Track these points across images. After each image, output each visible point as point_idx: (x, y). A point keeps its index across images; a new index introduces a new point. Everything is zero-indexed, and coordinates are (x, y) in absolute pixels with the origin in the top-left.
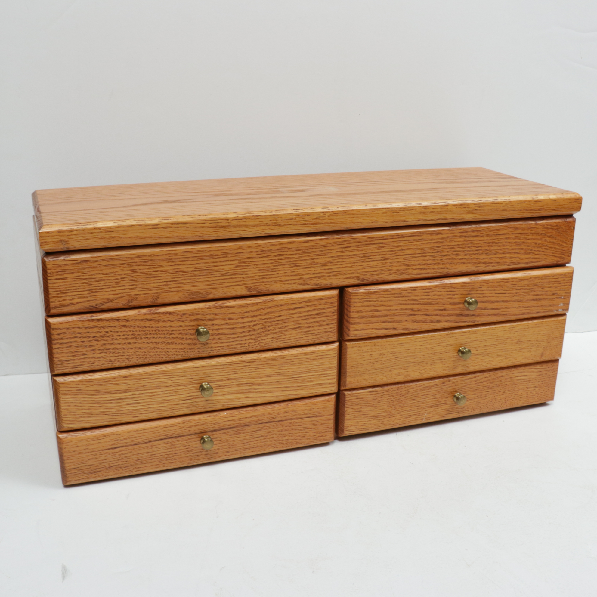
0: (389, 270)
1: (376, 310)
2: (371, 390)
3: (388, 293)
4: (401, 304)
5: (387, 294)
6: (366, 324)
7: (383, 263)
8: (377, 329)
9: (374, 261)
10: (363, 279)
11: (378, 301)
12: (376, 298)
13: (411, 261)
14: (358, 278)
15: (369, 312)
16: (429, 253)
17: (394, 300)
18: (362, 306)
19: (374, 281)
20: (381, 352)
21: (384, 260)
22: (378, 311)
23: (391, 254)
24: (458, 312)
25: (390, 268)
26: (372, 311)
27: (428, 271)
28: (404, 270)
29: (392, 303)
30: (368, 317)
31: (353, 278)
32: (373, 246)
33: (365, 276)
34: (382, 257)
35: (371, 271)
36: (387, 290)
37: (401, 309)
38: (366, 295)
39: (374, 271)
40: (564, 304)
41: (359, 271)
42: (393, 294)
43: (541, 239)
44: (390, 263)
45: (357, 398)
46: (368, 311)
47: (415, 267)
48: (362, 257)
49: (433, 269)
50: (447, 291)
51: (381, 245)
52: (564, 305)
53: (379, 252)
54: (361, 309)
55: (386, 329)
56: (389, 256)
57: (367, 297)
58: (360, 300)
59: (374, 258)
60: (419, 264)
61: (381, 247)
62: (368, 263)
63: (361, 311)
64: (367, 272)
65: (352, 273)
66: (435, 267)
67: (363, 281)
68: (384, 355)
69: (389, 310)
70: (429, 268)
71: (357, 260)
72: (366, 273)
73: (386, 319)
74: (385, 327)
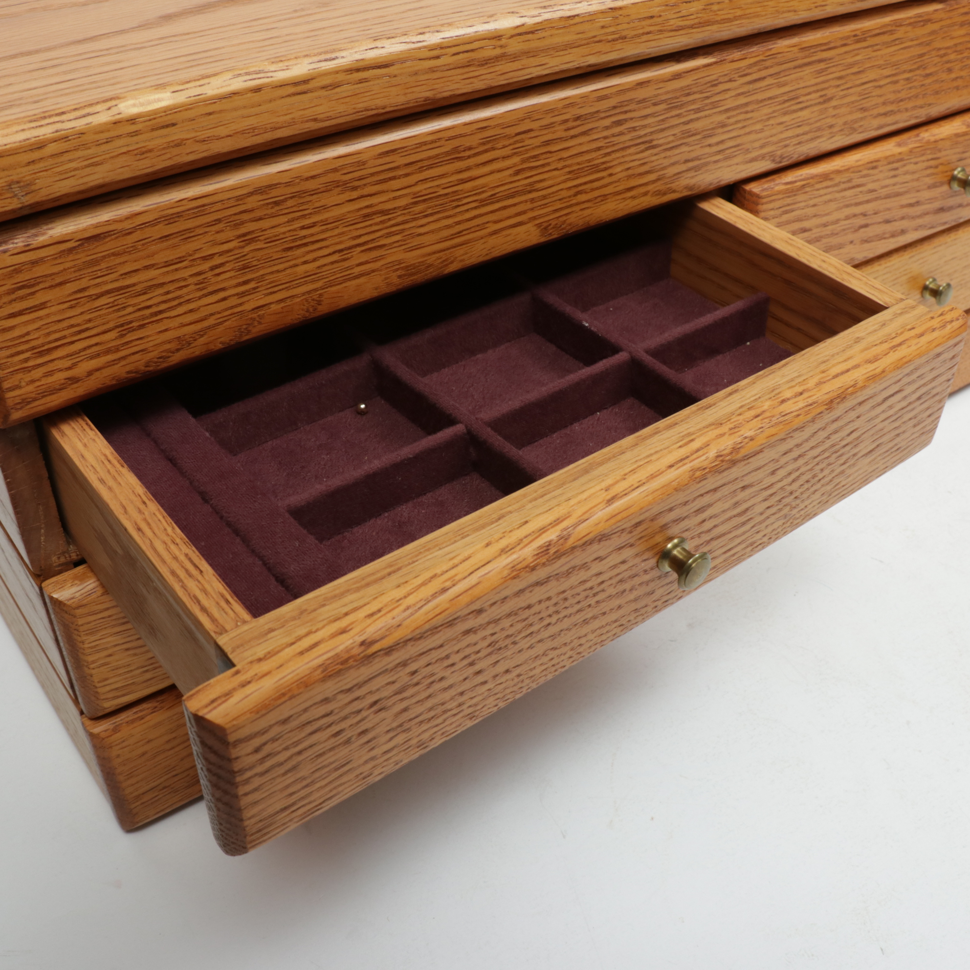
0: (831, 127)
1: (802, 229)
4: (847, 206)
5: (827, 187)
7: (821, 110)
9: (806, 107)
10: (781, 156)
11: (808, 206)
13: (872, 97)
14: (772, 156)
16: (905, 72)
17: (835, 199)
21: (824, 102)
23: (838, 86)
24: (937, 205)
25: (833, 121)
27: (898, 117)
28: (855, 121)
29: (831, 206)
31: (763, 157)
32: (808, 70)
33: (784, 150)
34: (821, 96)
35: (797, 136)
37: (847, 218)
38: (789, 197)
39: (802, 134)
41: (774, 139)
44: (835, 107)
47: (875, 112)
48: (785, 101)
49: (907, 110)
50: (928, 160)
51: (822, 66)
53: (816, 84)
56: (834, 90)
59: (807, 101)
60: (884, 104)
61: (823, 70)
62: (795, 115)
64: (789, 138)
65: (762, 147)
66: (910, 105)
67: (780, 162)
70: (899, 111)
71: (774, 112)
72: (788, 142)
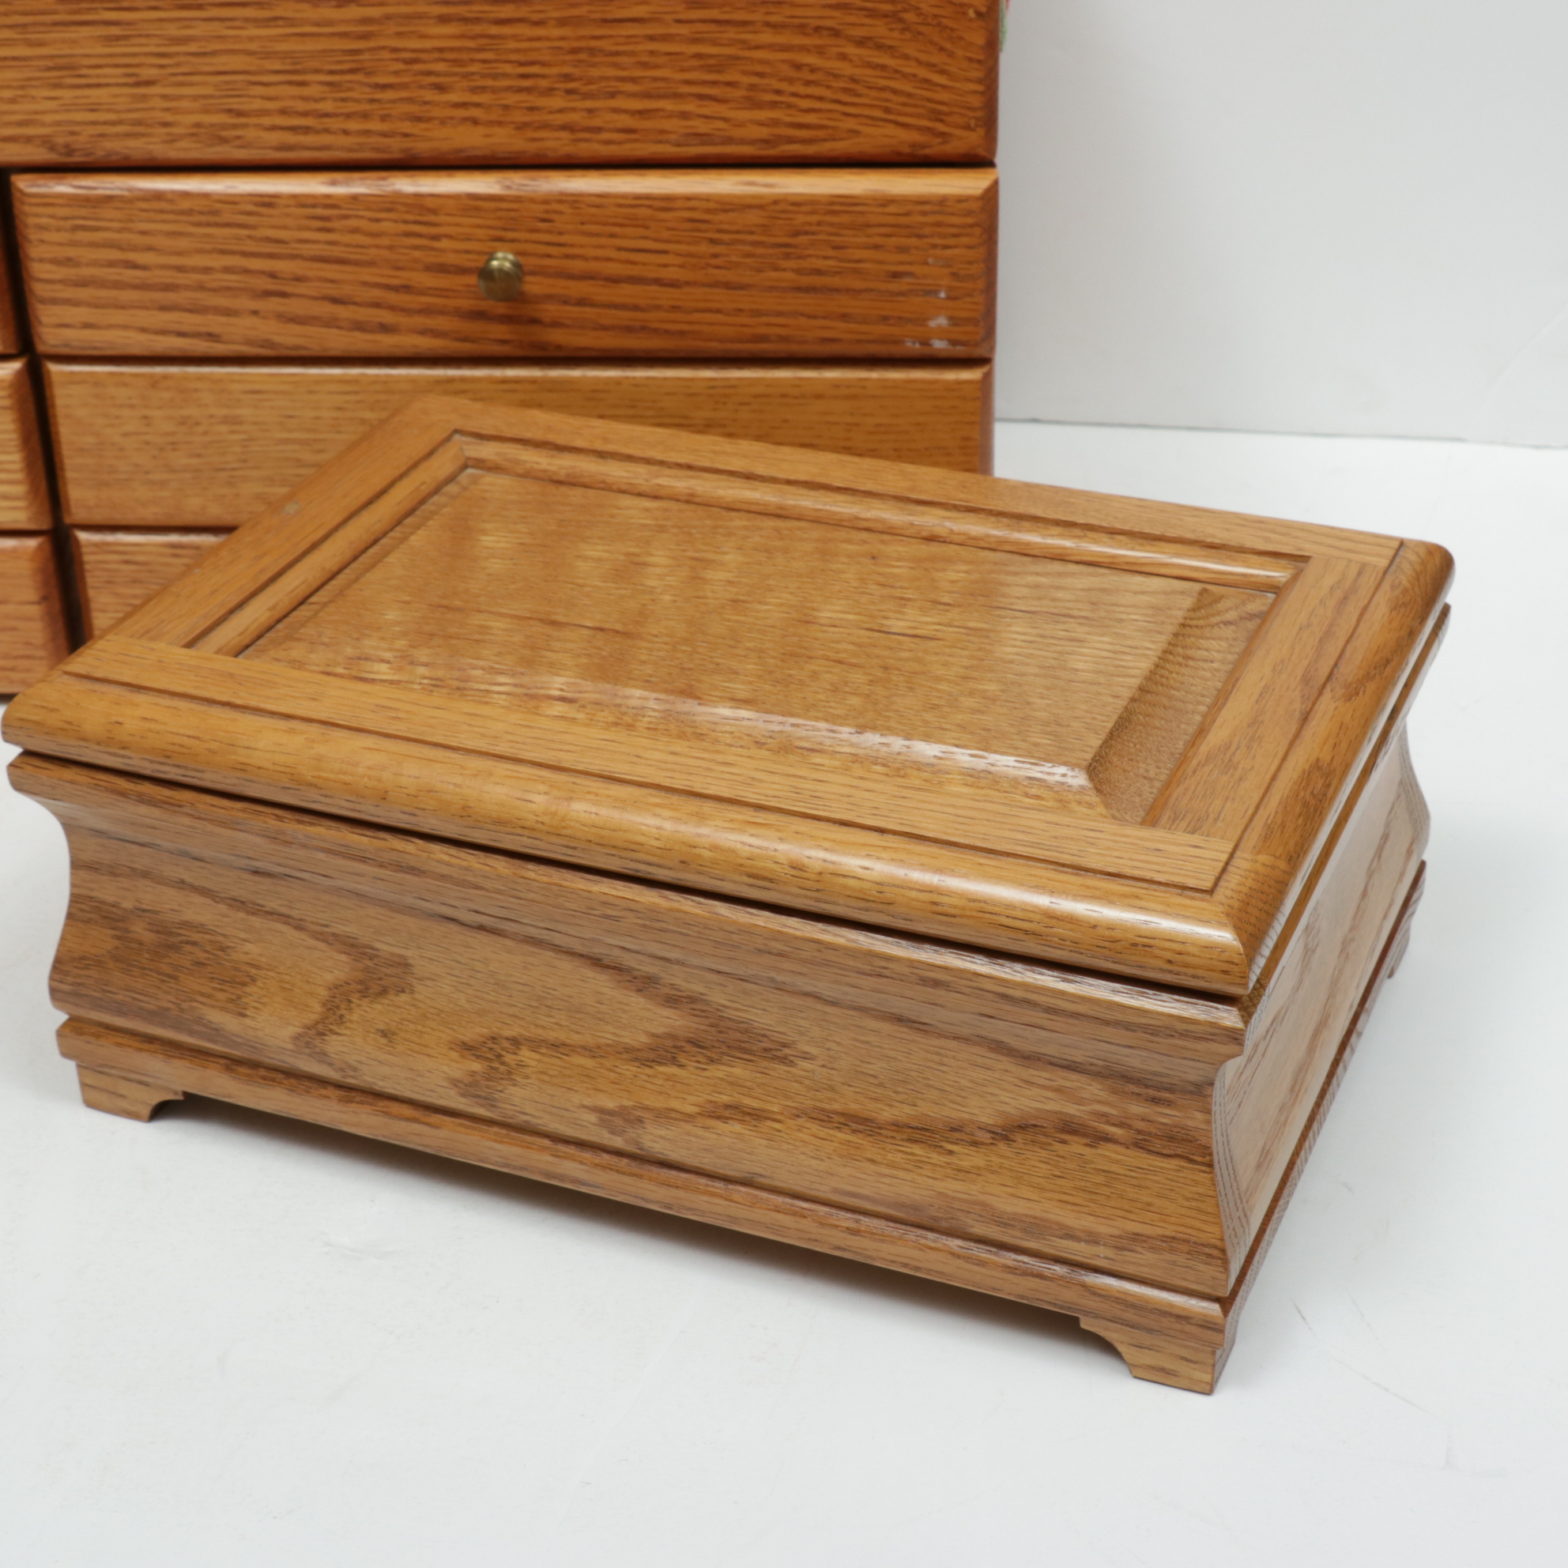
0: (166, 124)
1: (127, 262)
2: (174, 538)
3: (163, 205)
4: (223, 252)
5: (162, 211)
6: (97, 306)
7: (134, 96)
8: (143, 330)
10: (67, 146)
11: (129, 230)
12: (120, 221)
13: (249, 96)
14: (47, 142)
15: (102, 266)
16: (317, 71)
17: (190, 235)
18: (73, 244)
19: (114, 158)
20: (185, 412)
21: (138, 84)
22: (135, 266)
23: (162, 66)
24: (466, 304)
25: (169, 118)
26: (111, 264)
27: (325, 139)
28: (224, 127)
29: (182, 243)
30: (101, 284)
31: (28, 139)
33: (72, 139)
34: (127, 75)
35: (94, 123)
36: (159, 196)
37: (227, 270)
38: (82, 207)
39: (105, 123)
40: (951, 318)
41: (48, 118)
42: (182, 212)
43: (820, 51)
44: (164, 97)
45: (127, 562)
46: (94, 263)
47: (267, 121)
48: (49, 69)
49: (346, 132)
50: (406, 222)
51: (115, 31)
52: (956, 325)
53: (110, 55)
54: (71, 252)
55: (181, 334)
56: (154, 71)
57: (83, 212)
58: (62, 223)
59: (98, 76)
60: (283, 112)
61: (118, 38)
62: (78, 92)
63: (68, 262)
64: (78, 123)
65: (21, 124)
66: (353, 125)
67: (69, 155)
68: (198, 424)
69: (180, 269)
70: (327, 131)
71: (30, 79)
72: (76, 129)
73: (171, 297)
74: (176, 327)
